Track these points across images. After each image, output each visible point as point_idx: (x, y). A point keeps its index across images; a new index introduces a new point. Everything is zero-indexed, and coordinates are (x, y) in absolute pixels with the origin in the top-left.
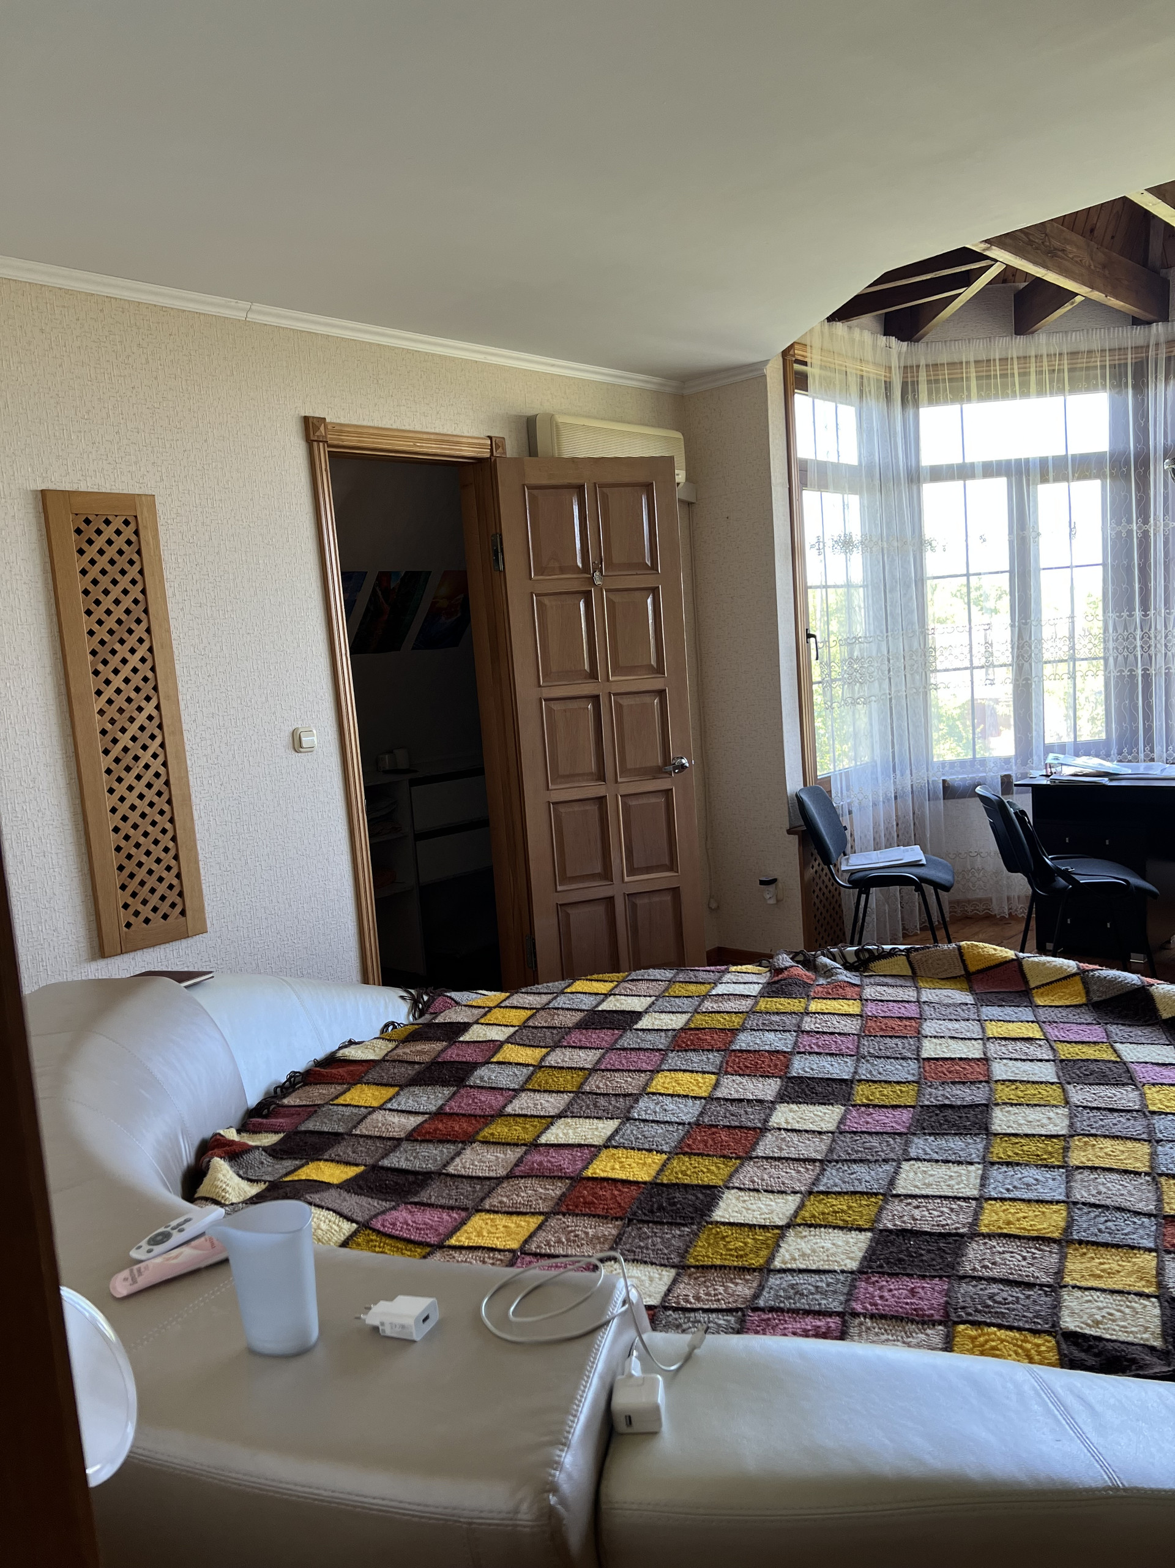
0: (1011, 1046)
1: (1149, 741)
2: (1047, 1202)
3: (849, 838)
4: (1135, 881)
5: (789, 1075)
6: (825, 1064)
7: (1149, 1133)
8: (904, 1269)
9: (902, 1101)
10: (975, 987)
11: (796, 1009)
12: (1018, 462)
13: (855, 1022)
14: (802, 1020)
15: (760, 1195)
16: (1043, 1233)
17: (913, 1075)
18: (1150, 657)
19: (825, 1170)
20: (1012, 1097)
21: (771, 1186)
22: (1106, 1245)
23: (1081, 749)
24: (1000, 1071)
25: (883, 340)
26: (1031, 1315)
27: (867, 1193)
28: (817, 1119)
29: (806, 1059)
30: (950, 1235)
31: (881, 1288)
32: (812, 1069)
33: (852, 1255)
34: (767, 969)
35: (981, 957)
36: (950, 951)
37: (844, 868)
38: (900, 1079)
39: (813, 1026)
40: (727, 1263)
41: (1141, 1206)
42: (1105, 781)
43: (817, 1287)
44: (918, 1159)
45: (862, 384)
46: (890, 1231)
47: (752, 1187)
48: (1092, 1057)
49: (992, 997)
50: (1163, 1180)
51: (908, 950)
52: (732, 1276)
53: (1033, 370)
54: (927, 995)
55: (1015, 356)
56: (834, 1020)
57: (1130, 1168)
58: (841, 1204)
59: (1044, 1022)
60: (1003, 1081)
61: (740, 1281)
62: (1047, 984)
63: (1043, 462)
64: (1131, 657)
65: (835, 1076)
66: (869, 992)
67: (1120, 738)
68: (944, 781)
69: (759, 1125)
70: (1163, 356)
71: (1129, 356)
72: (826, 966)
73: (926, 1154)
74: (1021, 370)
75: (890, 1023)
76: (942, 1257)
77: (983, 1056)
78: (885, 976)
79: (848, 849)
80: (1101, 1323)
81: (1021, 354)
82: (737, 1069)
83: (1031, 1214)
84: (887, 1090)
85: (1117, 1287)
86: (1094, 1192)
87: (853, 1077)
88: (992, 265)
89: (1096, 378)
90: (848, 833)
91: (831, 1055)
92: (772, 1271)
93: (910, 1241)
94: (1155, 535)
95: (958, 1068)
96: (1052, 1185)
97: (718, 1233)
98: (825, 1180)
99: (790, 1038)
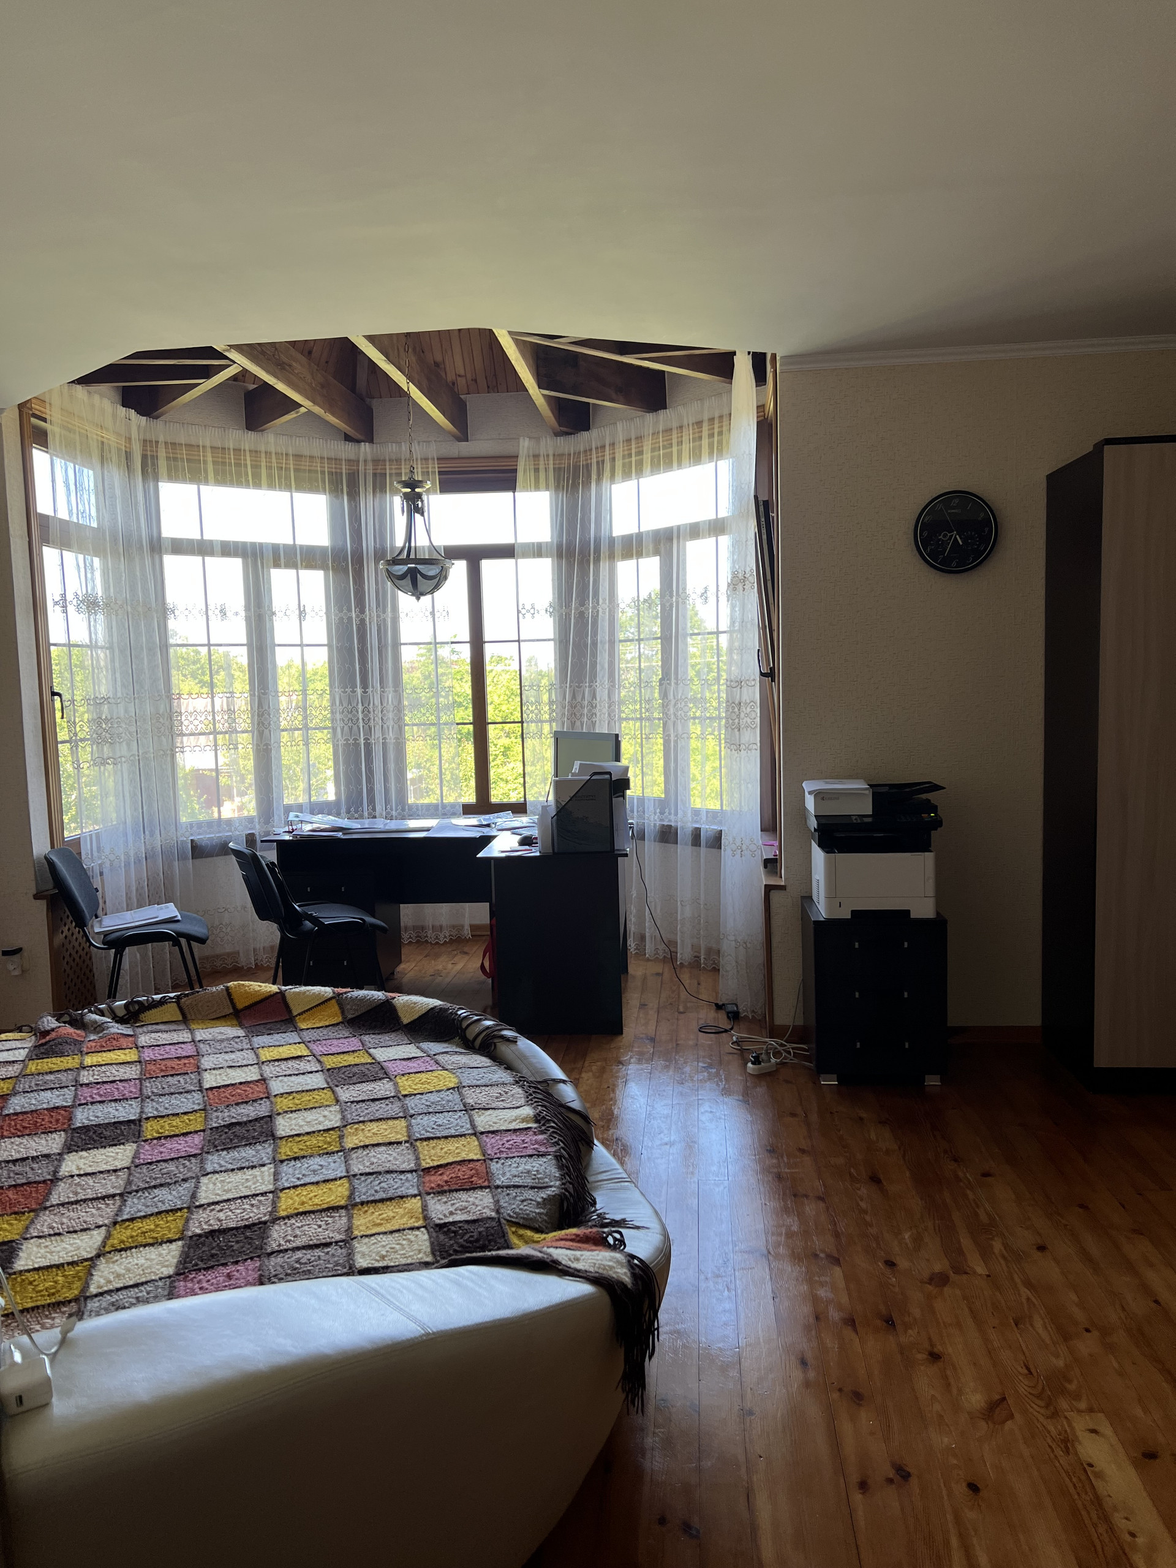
0: (283, 1065)
1: (372, 801)
2: (332, 1180)
3: (101, 901)
4: (369, 919)
5: (73, 1127)
6: (111, 1110)
7: (404, 1112)
8: (218, 1261)
9: (192, 1128)
10: (244, 1022)
11: (70, 1066)
12: (253, 544)
13: (134, 1068)
14: (79, 1074)
15: (63, 1238)
16: (332, 1204)
17: (199, 1104)
18: (370, 729)
19: (125, 1201)
20: (291, 1105)
21: (73, 1227)
22: (382, 1201)
23: (318, 808)
24: (276, 1087)
25: (122, 411)
26: (331, 1266)
27: (171, 1211)
28: (110, 1159)
29: (89, 1109)
30: (254, 1225)
31: (199, 1282)
32: (98, 1117)
33: (167, 1263)
34: (30, 1034)
35: (248, 994)
36: (218, 992)
37: (97, 930)
38: (186, 1110)
39: (91, 1079)
40: (39, 1303)
41: (405, 1166)
42: (340, 835)
43: (137, 1298)
44: (215, 1172)
45: (102, 450)
46: (200, 1236)
47: (52, 1232)
48: (353, 1063)
49: (261, 1028)
50: (418, 1143)
51: (178, 997)
52: (47, 1313)
53: (263, 464)
54: (200, 1035)
55: (247, 448)
56: (113, 1069)
57: (393, 1140)
58: (148, 1224)
59: (309, 1042)
60: (282, 1094)
61: (56, 1315)
62: (307, 1011)
63: (275, 548)
64: (355, 727)
65: (121, 1119)
66: (143, 1040)
67: (348, 798)
68: (192, 841)
69: (49, 1177)
70: (370, 472)
71: (344, 467)
72: (95, 1022)
73: (221, 1166)
74: (254, 463)
75: (169, 1063)
76: (249, 1244)
77: (260, 1077)
78: (157, 1024)
79: (100, 912)
80: (386, 1256)
81: (253, 448)
82: (13, 1131)
83: (320, 1192)
84: (176, 1121)
85: (394, 1228)
86: (368, 1164)
87: (140, 1116)
88: (230, 366)
89: (317, 481)
90: (99, 894)
91: (116, 1101)
92: (88, 1297)
93: (219, 1239)
94: (370, 623)
95: (239, 1091)
96: (334, 1167)
97: (23, 1280)
98: (128, 1209)
99: (69, 1094)
